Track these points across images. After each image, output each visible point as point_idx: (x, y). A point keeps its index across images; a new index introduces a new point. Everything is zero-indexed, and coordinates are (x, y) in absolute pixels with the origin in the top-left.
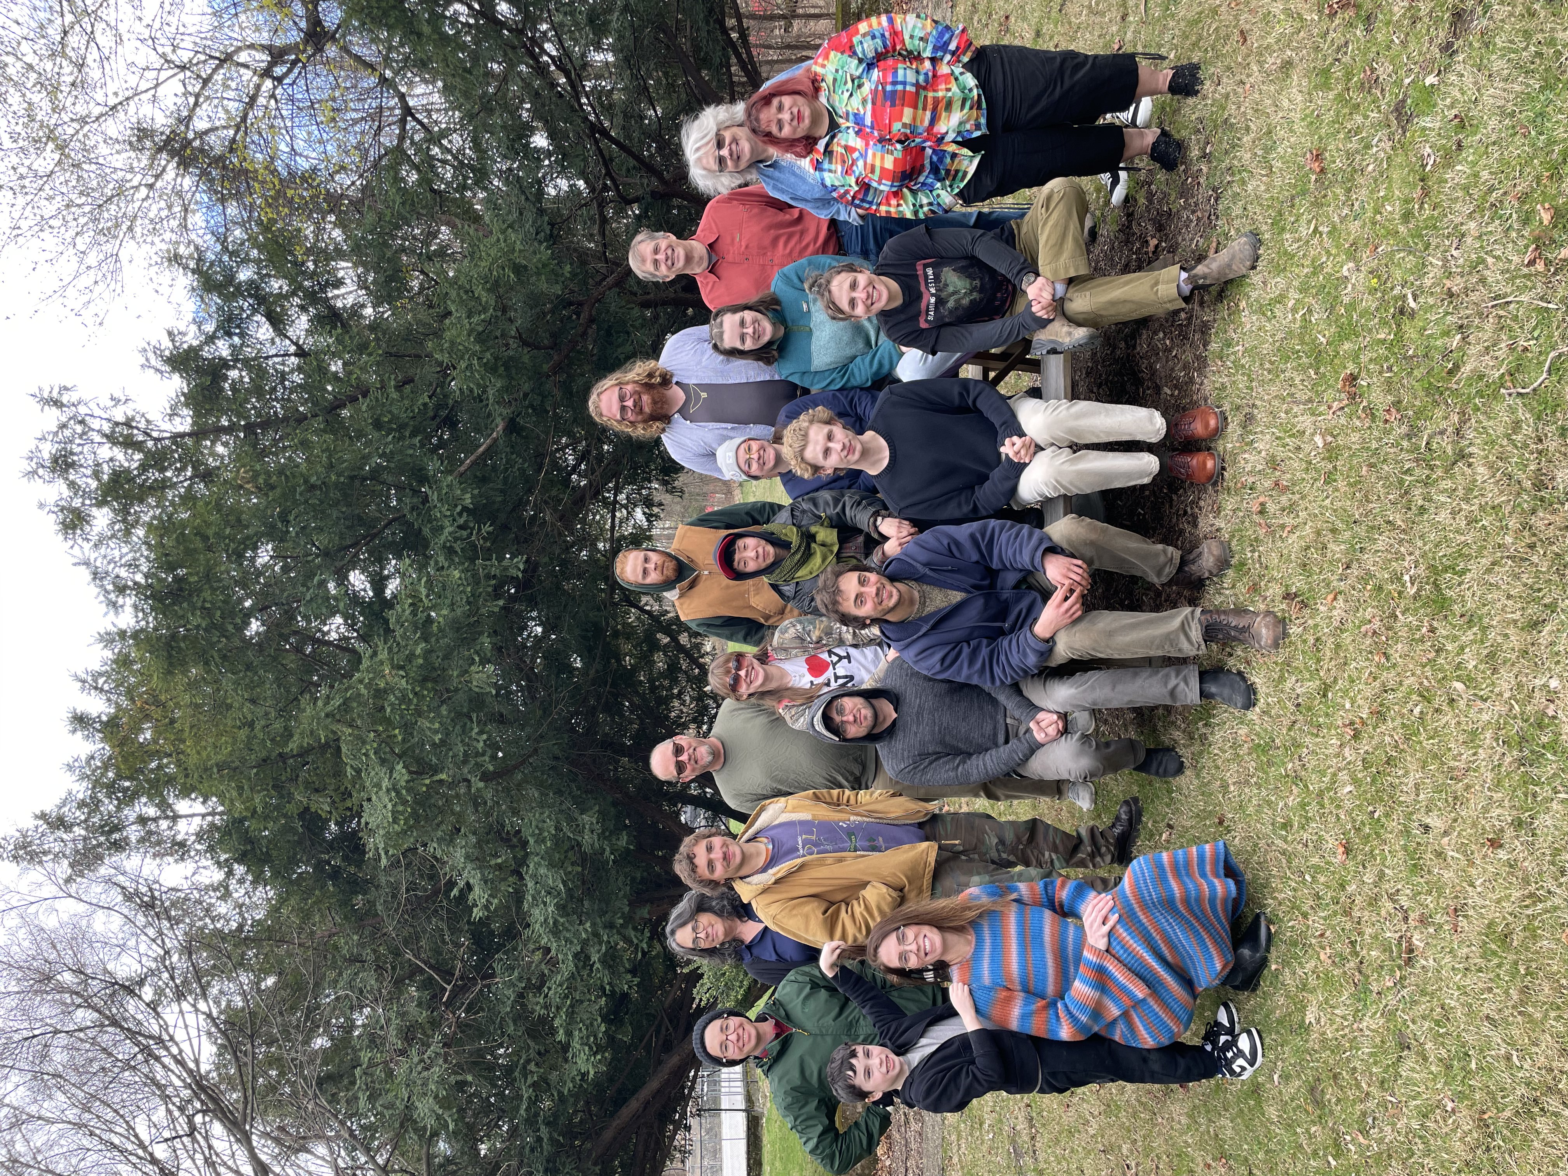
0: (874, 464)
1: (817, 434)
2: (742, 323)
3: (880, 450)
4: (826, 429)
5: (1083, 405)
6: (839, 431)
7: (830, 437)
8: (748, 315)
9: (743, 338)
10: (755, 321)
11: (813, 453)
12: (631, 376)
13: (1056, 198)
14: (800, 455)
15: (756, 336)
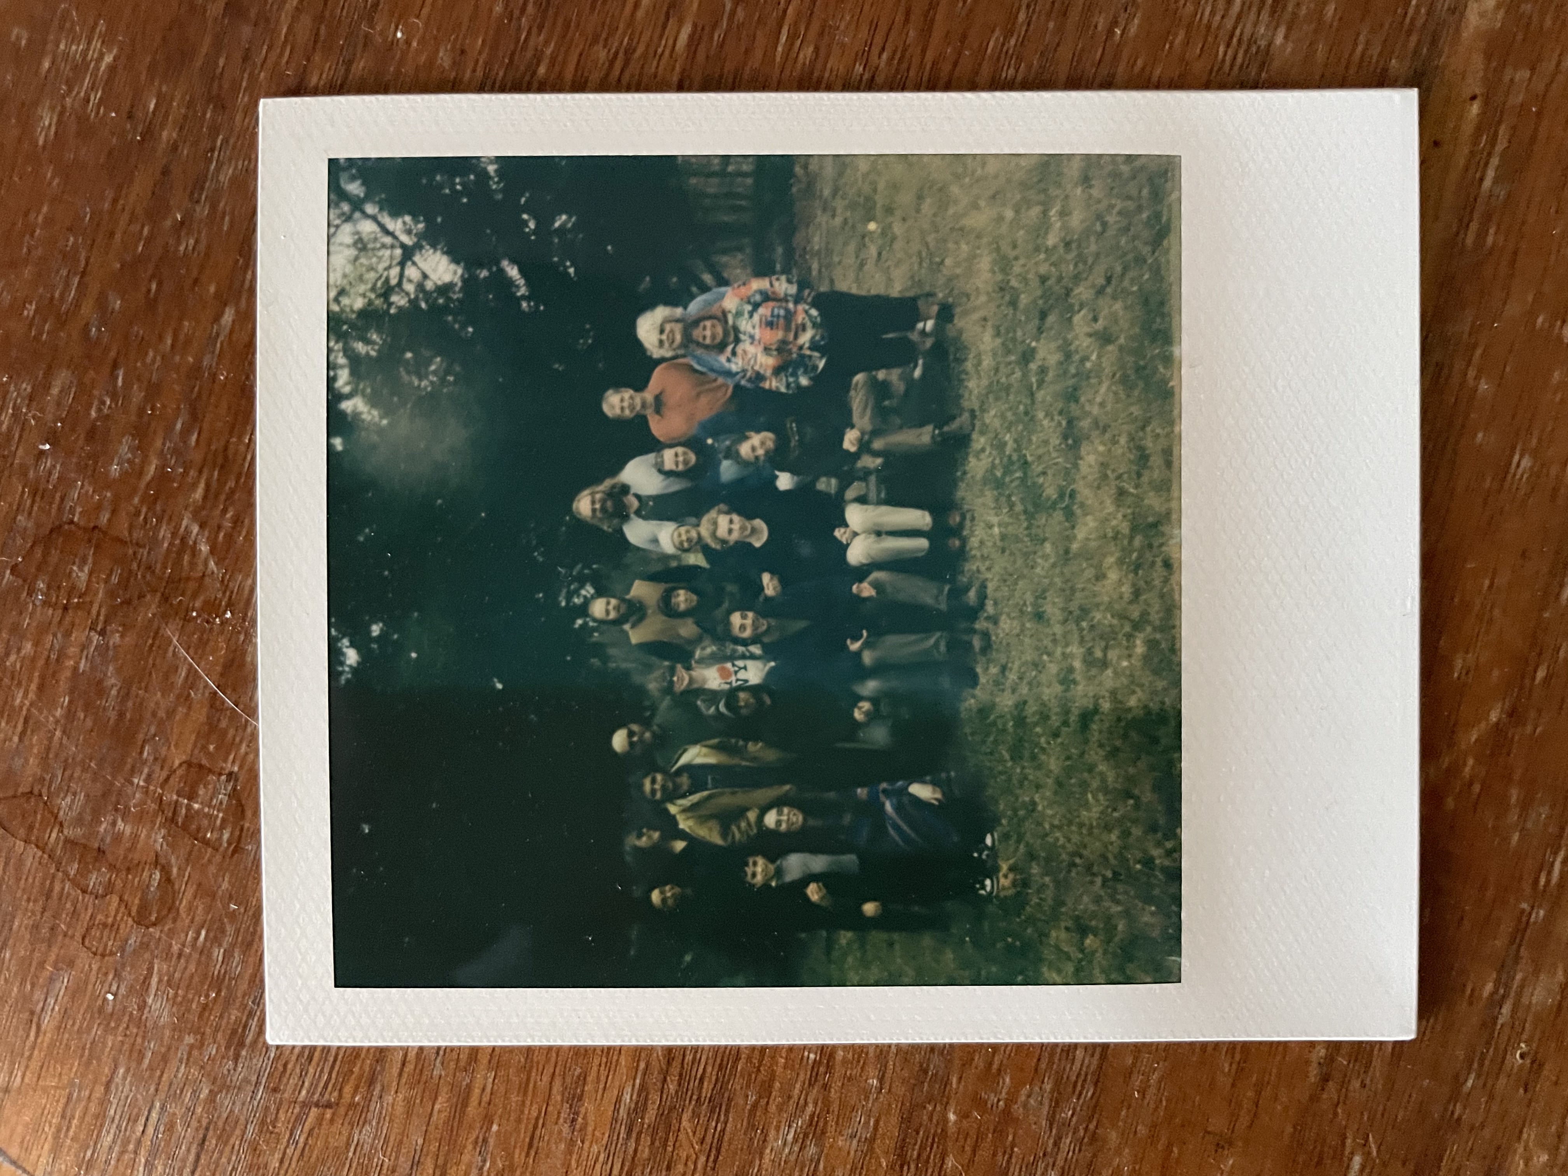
0: (758, 539)
1: (723, 521)
2: (676, 455)
3: (761, 532)
4: (727, 518)
5: (884, 509)
6: (736, 518)
7: (731, 522)
8: (680, 450)
9: (677, 464)
10: (685, 454)
11: (722, 532)
12: (601, 488)
13: (860, 386)
14: (714, 534)
15: (686, 462)
